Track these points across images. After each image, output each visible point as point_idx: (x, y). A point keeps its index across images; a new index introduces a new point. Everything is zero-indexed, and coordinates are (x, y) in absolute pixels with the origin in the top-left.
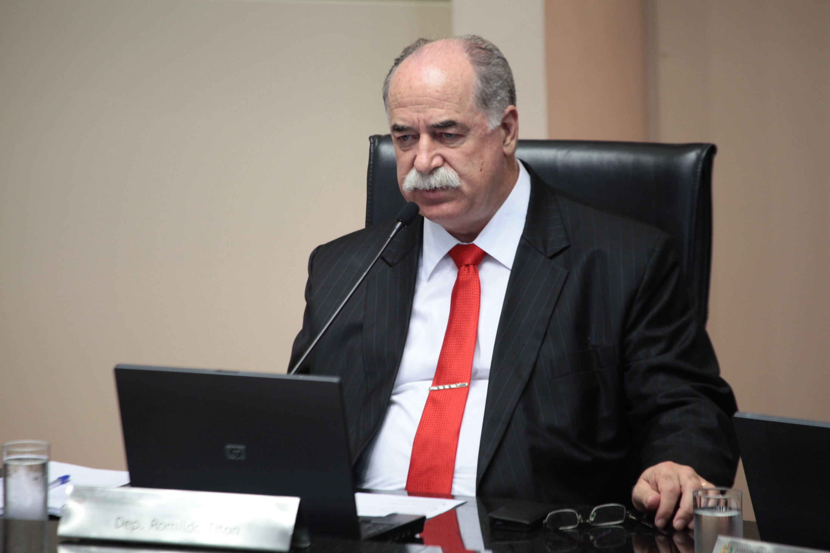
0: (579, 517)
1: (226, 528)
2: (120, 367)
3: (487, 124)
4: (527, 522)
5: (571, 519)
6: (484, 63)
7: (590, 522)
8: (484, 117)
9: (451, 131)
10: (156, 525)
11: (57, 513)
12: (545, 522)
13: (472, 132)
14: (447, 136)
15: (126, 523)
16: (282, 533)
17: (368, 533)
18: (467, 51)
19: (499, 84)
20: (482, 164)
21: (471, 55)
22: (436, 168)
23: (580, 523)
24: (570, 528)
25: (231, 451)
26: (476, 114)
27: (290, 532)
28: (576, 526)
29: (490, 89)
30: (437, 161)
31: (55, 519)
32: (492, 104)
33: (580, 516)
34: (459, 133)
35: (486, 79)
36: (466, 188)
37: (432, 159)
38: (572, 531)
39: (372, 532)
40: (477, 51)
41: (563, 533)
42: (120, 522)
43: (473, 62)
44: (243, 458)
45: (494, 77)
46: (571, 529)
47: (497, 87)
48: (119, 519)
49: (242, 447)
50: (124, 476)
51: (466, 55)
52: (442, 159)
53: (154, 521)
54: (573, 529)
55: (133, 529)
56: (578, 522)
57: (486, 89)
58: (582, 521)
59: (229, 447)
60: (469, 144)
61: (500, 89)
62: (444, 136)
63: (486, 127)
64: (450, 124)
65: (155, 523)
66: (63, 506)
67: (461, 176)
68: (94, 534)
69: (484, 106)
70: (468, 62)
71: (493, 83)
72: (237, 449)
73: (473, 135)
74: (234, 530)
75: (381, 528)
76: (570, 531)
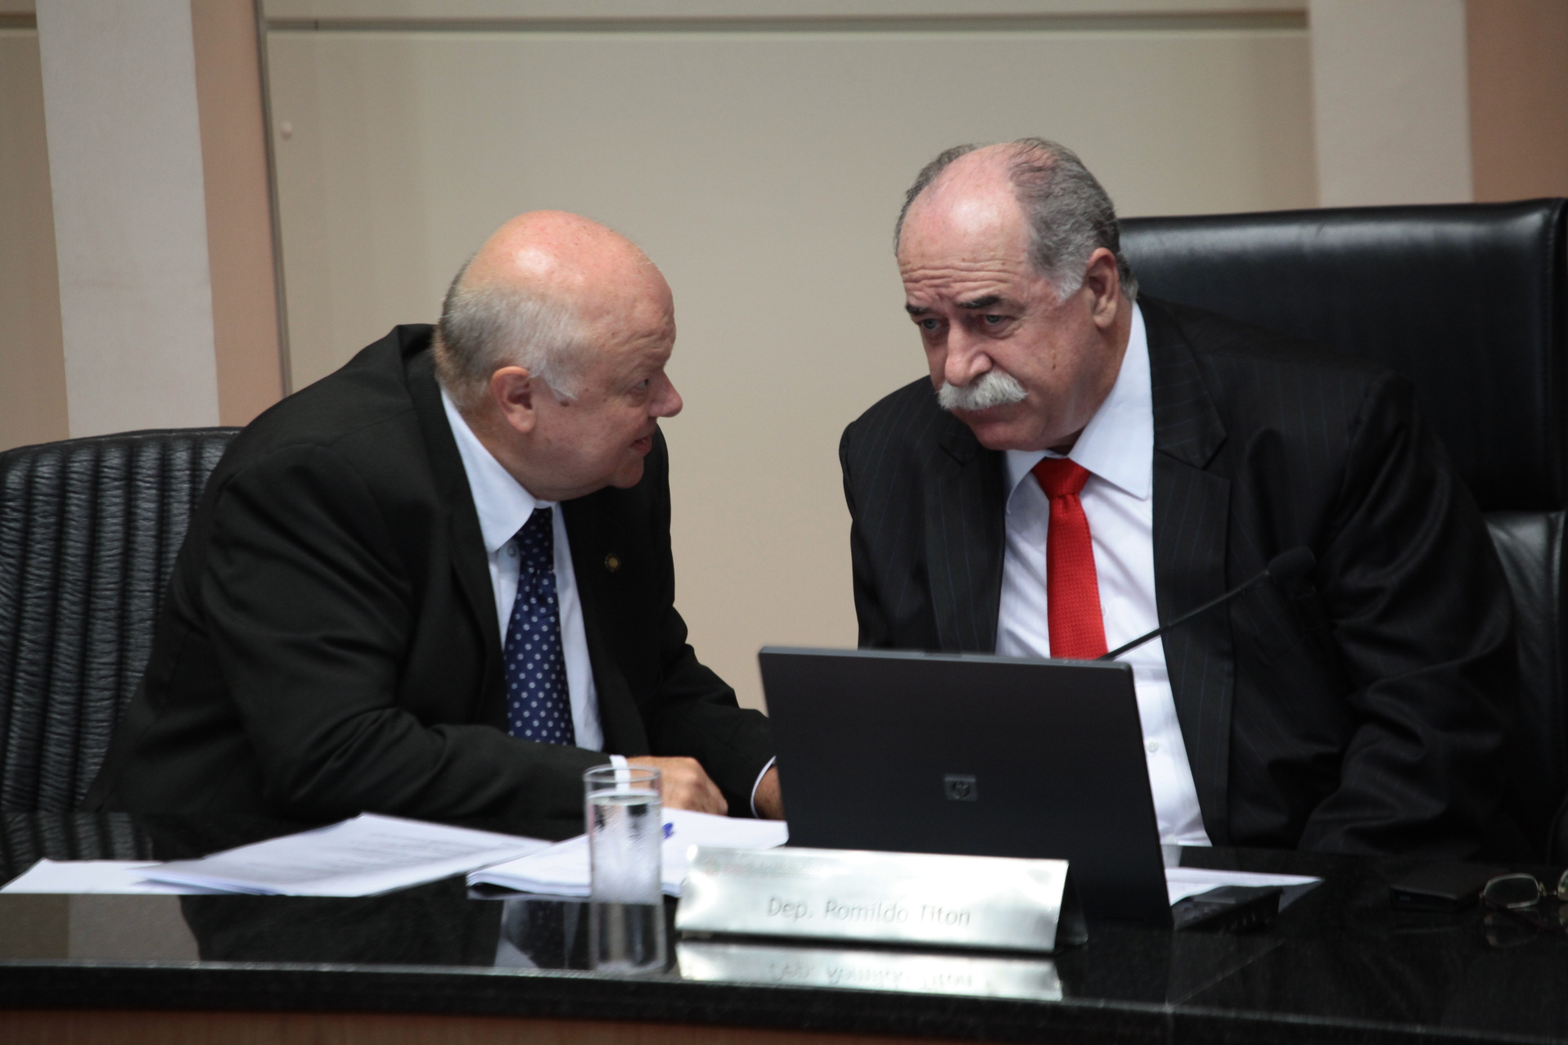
0: (1540, 887)
1: (948, 915)
2: (765, 652)
3: (1055, 293)
4: (1452, 897)
5: (1525, 891)
6: (1040, 196)
7: (1559, 894)
8: (1048, 284)
9: (995, 312)
10: (834, 909)
11: (675, 891)
12: (1483, 896)
13: (1030, 311)
14: (993, 322)
15: (785, 907)
16: (1042, 920)
17: (1186, 919)
18: (1011, 178)
19: (1068, 227)
20: (1054, 357)
21: (1020, 184)
22: (980, 376)
23: (1542, 897)
24: (1525, 905)
25: (954, 785)
26: (1035, 281)
27: (1056, 919)
28: (1534, 902)
29: (1055, 238)
30: (980, 363)
31: (671, 903)
32: (1060, 260)
33: (1542, 885)
34: (1008, 313)
35: (1045, 223)
36: (1035, 399)
37: (970, 361)
38: (1528, 910)
39: (1191, 916)
40: (1027, 176)
41: (1513, 914)
42: (775, 905)
43: (1019, 199)
44: (973, 796)
45: (1059, 216)
46: (1527, 907)
47: (1065, 231)
48: (772, 900)
49: (971, 780)
50: (779, 830)
51: (1010, 185)
52: (987, 359)
53: (829, 903)
54: (1531, 907)
55: (797, 916)
56: (1539, 894)
57: (1046, 241)
58: (1545, 894)
59: (949, 779)
60: (1026, 330)
61: (1073, 231)
62: (987, 322)
63: (1054, 298)
64: (991, 301)
65: (831, 906)
66: (683, 881)
67: (1023, 382)
68: (734, 925)
69: (1047, 266)
70: (1012, 199)
71: (1058, 227)
72: (962, 783)
73: (1032, 315)
74: (963, 916)
75: (1206, 910)
76: (1526, 910)
